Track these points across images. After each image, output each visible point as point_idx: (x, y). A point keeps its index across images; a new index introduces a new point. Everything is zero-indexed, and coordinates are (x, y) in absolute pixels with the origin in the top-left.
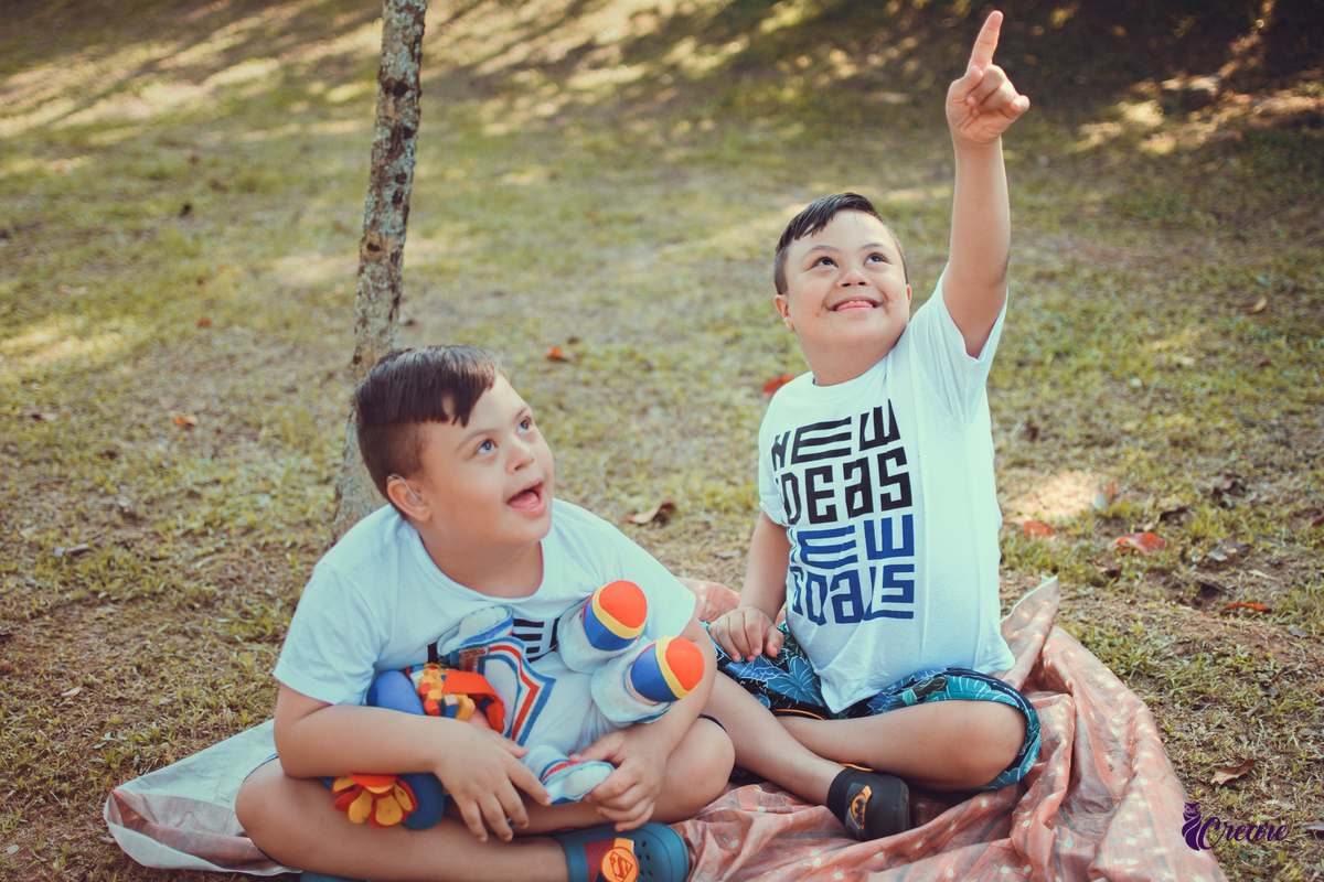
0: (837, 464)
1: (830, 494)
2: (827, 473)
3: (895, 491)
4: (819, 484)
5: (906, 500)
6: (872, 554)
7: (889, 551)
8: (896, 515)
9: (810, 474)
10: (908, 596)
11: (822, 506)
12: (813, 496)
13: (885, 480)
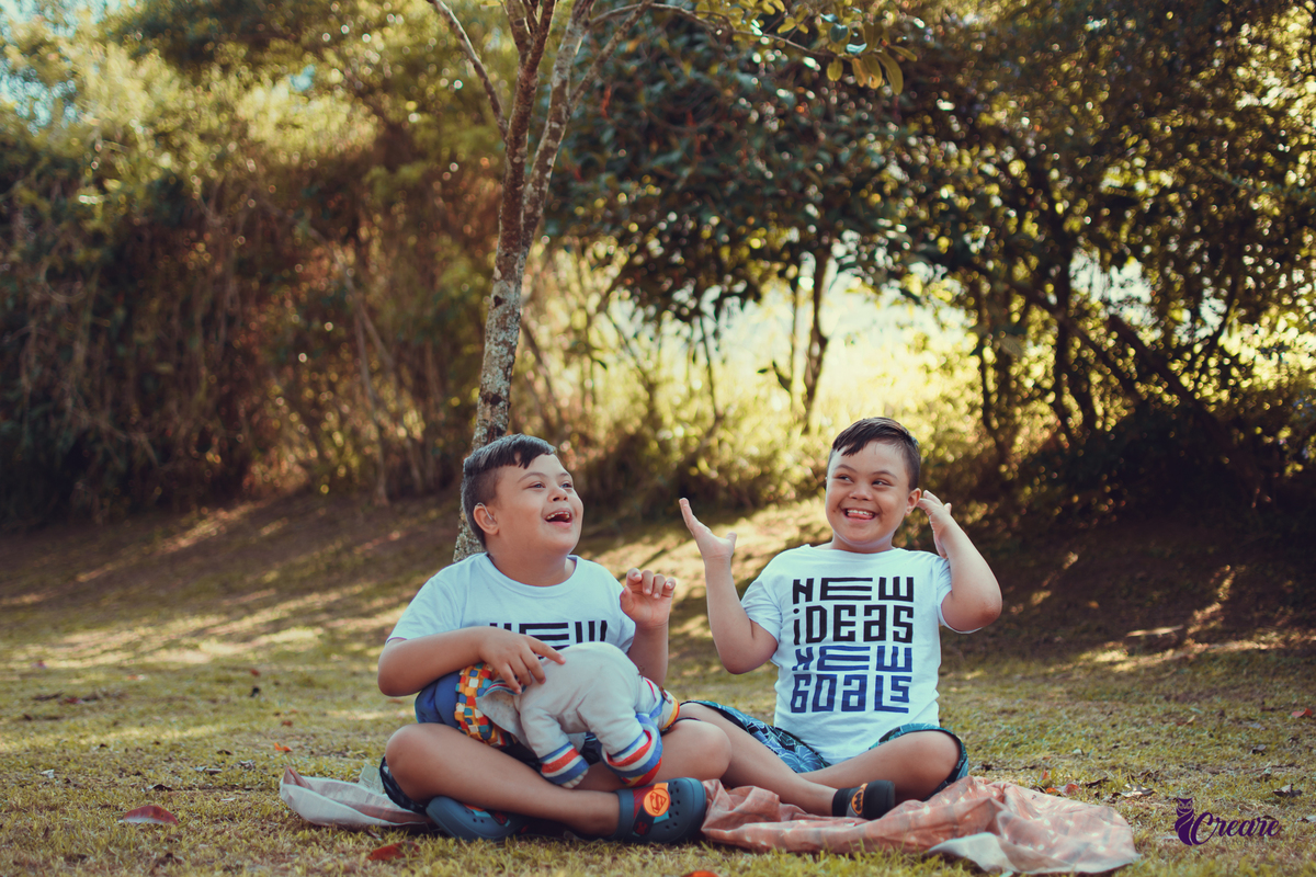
0: (860, 605)
1: (853, 624)
2: (852, 610)
3: (903, 632)
4: (845, 616)
5: (908, 638)
6: (881, 667)
7: (894, 667)
8: (902, 647)
9: (838, 609)
10: (905, 699)
11: (844, 631)
12: (838, 624)
13: (897, 622)
